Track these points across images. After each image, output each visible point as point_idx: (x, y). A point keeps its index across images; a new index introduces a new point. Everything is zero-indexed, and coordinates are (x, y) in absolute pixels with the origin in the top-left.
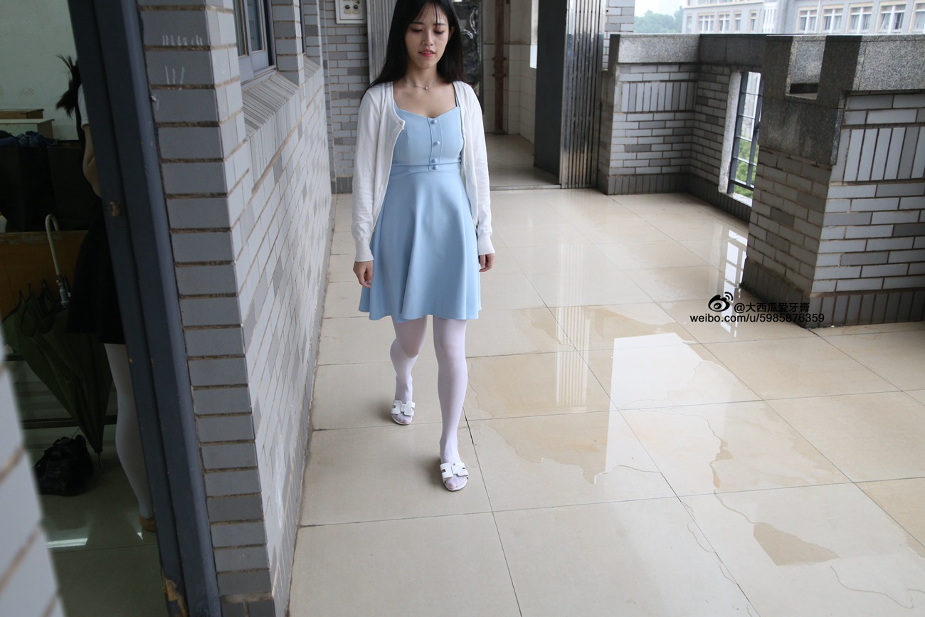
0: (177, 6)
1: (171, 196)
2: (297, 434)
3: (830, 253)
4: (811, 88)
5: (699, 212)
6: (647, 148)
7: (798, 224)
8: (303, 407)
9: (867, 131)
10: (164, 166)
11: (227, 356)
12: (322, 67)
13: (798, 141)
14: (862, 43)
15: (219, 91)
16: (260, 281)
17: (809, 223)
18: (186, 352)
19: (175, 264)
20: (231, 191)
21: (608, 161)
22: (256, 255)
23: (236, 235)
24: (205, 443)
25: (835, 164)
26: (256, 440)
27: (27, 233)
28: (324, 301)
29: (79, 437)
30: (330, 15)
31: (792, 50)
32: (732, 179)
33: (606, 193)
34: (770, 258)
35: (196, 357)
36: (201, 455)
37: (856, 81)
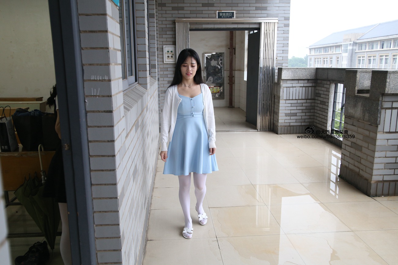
0: (98, 64)
1: (91, 142)
2: (140, 243)
3: (379, 163)
4: (367, 91)
5: (319, 142)
6: (295, 115)
7: (364, 150)
8: (144, 230)
9: (393, 110)
10: (89, 129)
11: (111, 211)
12: (157, 81)
13: (362, 114)
14: (388, 74)
15: (113, 98)
16: (127, 176)
17: (369, 149)
18: (93, 209)
19: (91, 171)
20: (117, 139)
21: (278, 120)
22: (126, 165)
23: (118, 158)
24: (99, 251)
25: (379, 124)
26: (122, 250)
27: (30, 152)
28: (155, 180)
29: (45, 242)
30: (161, 60)
31: (357, 76)
32: (333, 128)
33: (277, 133)
34: (352, 164)
35: (97, 212)
36: (97, 256)
37: (387, 89)
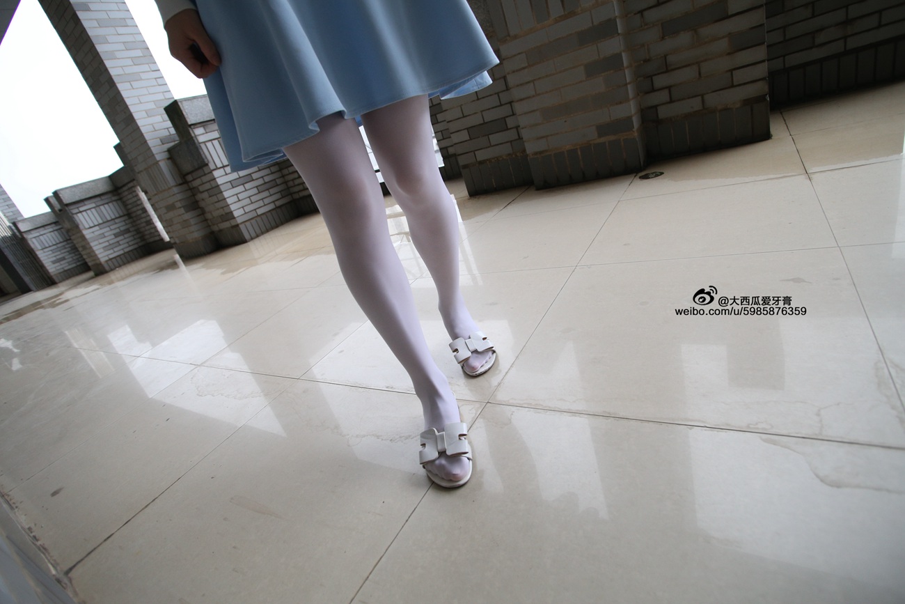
3: (98, 249)
9: (82, 213)
25: (79, 225)
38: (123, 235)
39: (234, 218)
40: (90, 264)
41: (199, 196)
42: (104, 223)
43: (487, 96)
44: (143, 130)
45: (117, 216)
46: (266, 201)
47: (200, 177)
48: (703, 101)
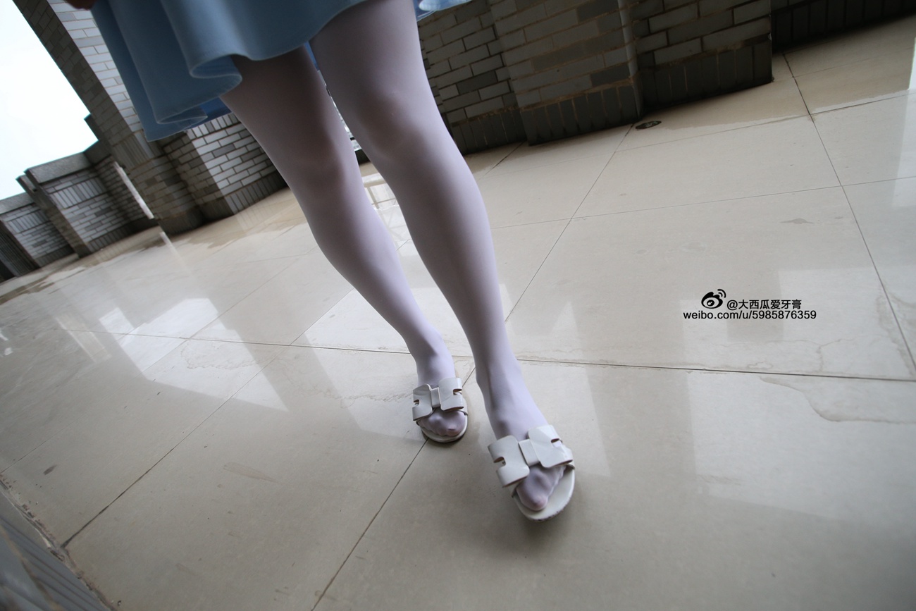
3: (80, 230)
9: (59, 192)
21: (29, 255)
25: (57, 205)
38: (104, 214)
39: (219, 190)
40: (73, 246)
41: (180, 169)
42: (83, 202)
43: (476, 47)
44: (114, 99)
45: (97, 194)
46: (252, 171)
47: (179, 148)
48: (702, 43)
